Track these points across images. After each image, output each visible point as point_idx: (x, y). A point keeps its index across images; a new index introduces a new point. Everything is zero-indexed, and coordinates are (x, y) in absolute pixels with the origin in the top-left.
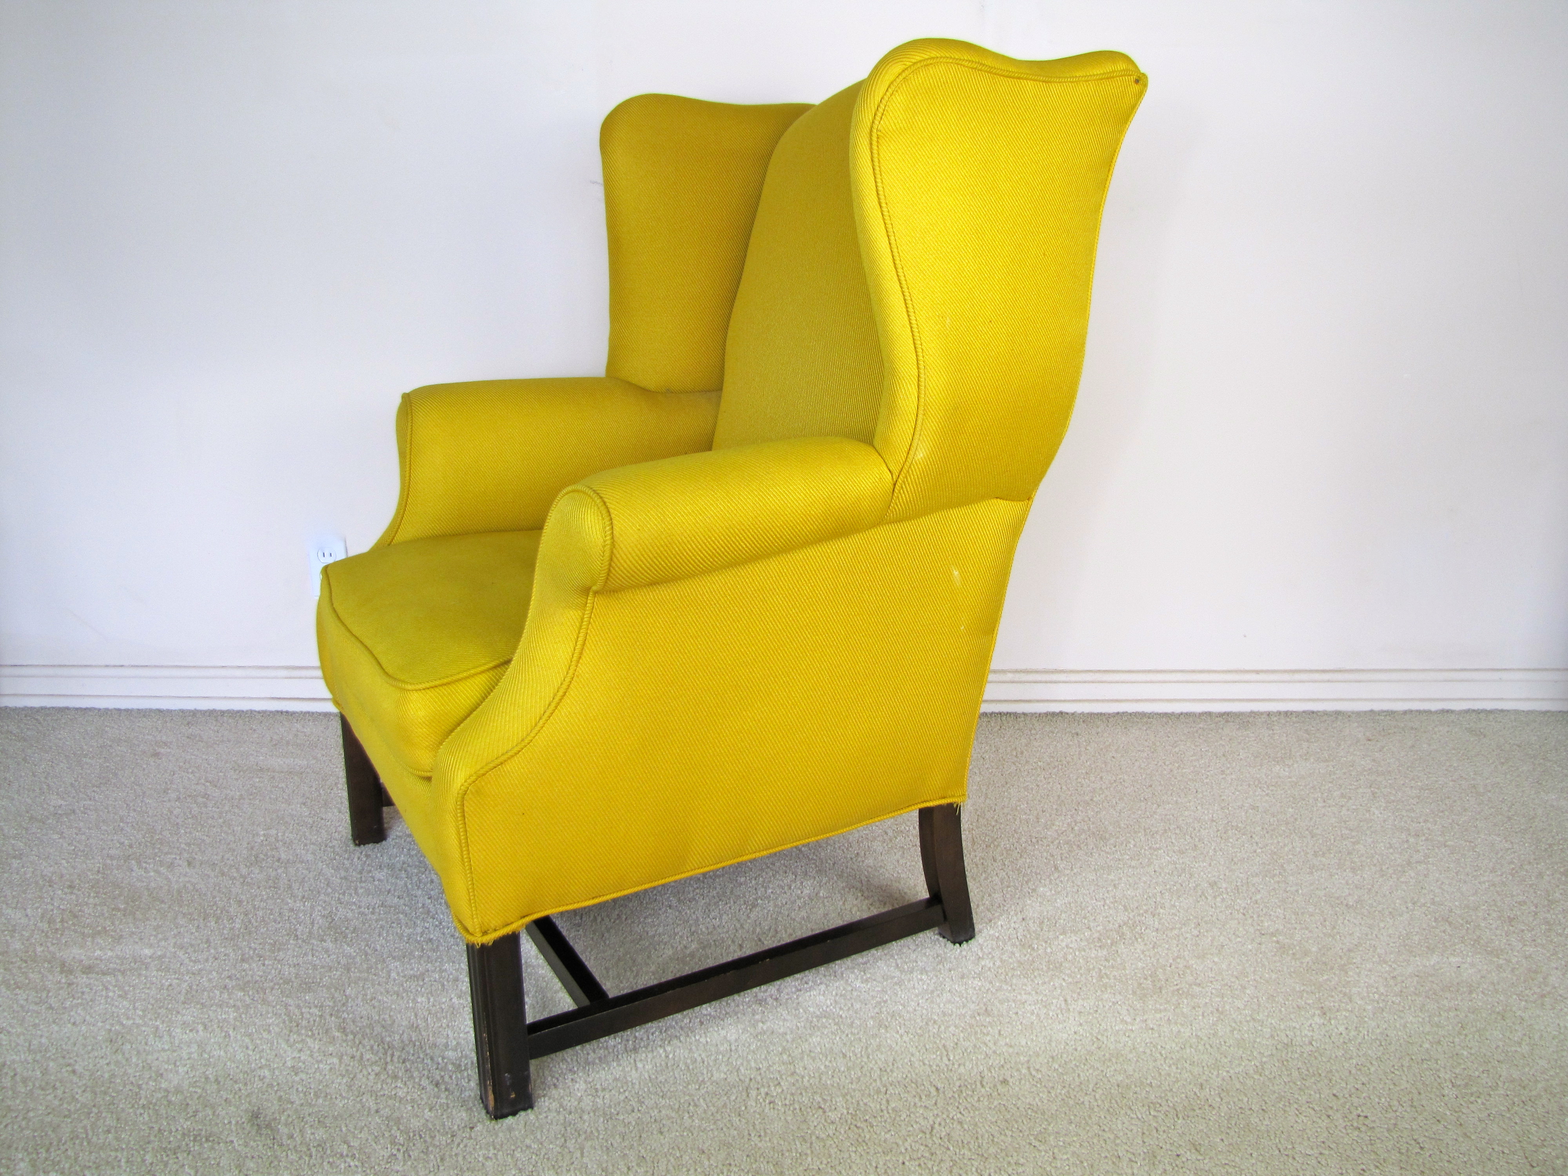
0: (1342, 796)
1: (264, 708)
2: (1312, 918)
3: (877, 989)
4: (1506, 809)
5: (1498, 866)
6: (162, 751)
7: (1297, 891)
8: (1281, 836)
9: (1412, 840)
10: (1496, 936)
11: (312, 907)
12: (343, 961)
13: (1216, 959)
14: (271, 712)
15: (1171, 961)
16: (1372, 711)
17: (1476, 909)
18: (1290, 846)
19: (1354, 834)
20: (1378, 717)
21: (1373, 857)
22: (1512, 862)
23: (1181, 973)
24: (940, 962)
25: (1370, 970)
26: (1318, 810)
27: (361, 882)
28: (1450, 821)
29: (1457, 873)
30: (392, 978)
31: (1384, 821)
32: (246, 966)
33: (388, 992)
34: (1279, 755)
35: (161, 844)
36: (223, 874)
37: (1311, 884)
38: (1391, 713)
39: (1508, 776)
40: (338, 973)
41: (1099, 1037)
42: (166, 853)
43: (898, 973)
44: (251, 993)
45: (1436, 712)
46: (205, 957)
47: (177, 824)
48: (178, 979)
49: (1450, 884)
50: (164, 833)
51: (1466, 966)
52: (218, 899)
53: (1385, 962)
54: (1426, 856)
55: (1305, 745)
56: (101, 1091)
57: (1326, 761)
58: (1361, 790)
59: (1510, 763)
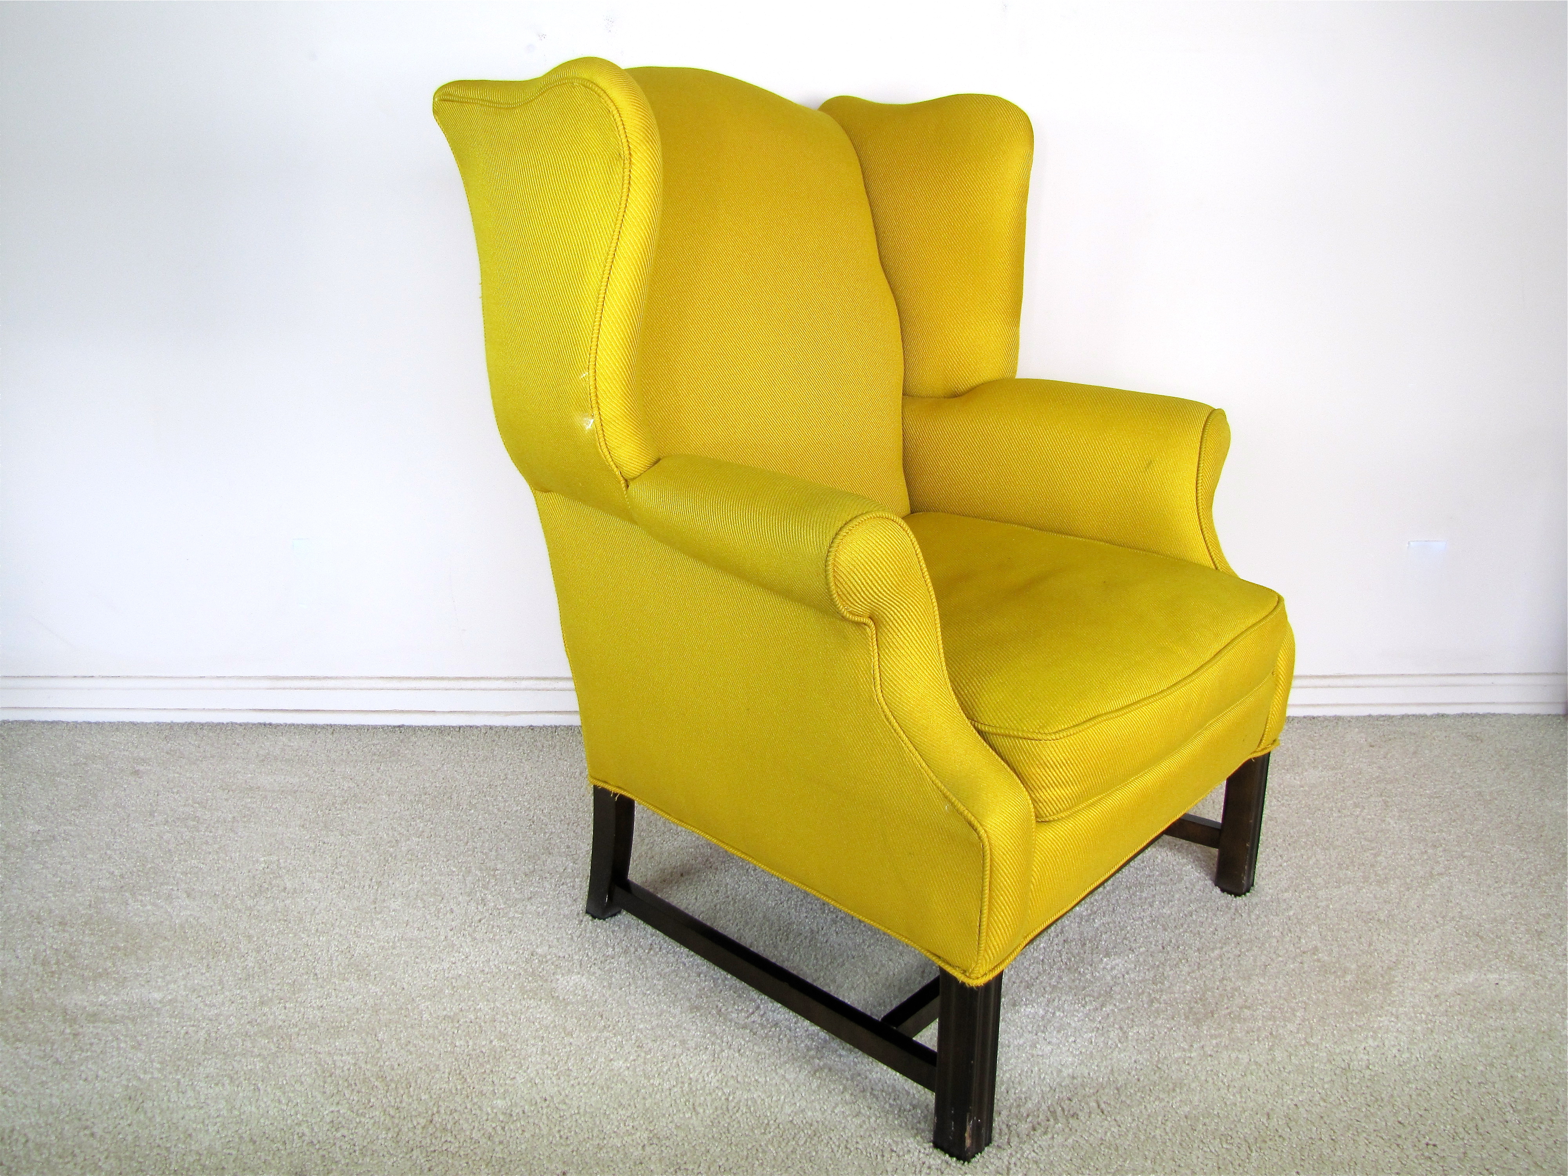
0: (1356, 805)
1: (245, 721)
2: (1348, 935)
4: (1515, 817)
5: (1517, 878)
6: (142, 768)
7: (1328, 906)
8: (1303, 848)
9: (1430, 851)
10: (1528, 950)
11: (329, 942)
12: (371, 1002)
13: (1262, 981)
14: (254, 724)
15: (1218, 983)
16: (1370, 716)
17: (1503, 922)
18: (1314, 860)
19: (1374, 845)
20: (1376, 722)
21: (1396, 869)
22: (1530, 873)
23: (1230, 995)
25: (1412, 989)
26: (1334, 821)
27: (376, 913)
28: (1464, 830)
29: (1479, 885)
30: (424, 1019)
31: (1401, 831)
32: (266, 1009)
33: (423, 1036)
34: (1288, 762)
35: (156, 873)
36: (227, 907)
37: (1340, 899)
38: (1390, 718)
39: (1511, 783)
40: (367, 1016)
41: (1159, 1066)
42: (162, 884)
44: (275, 1040)
45: (1432, 716)
46: (220, 1000)
47: (170, 850)
48: (193, 1026)
49: (1474, 897)
50: (156, 861)
51: (1504, 982)
52: (225, 934)
53: (1426, 981)
54: (1447, 868)
55: (1311, 752)
56: (126, 1157)
57: (1333, 768)
58: (1372, 799)
59: (1511, 770)
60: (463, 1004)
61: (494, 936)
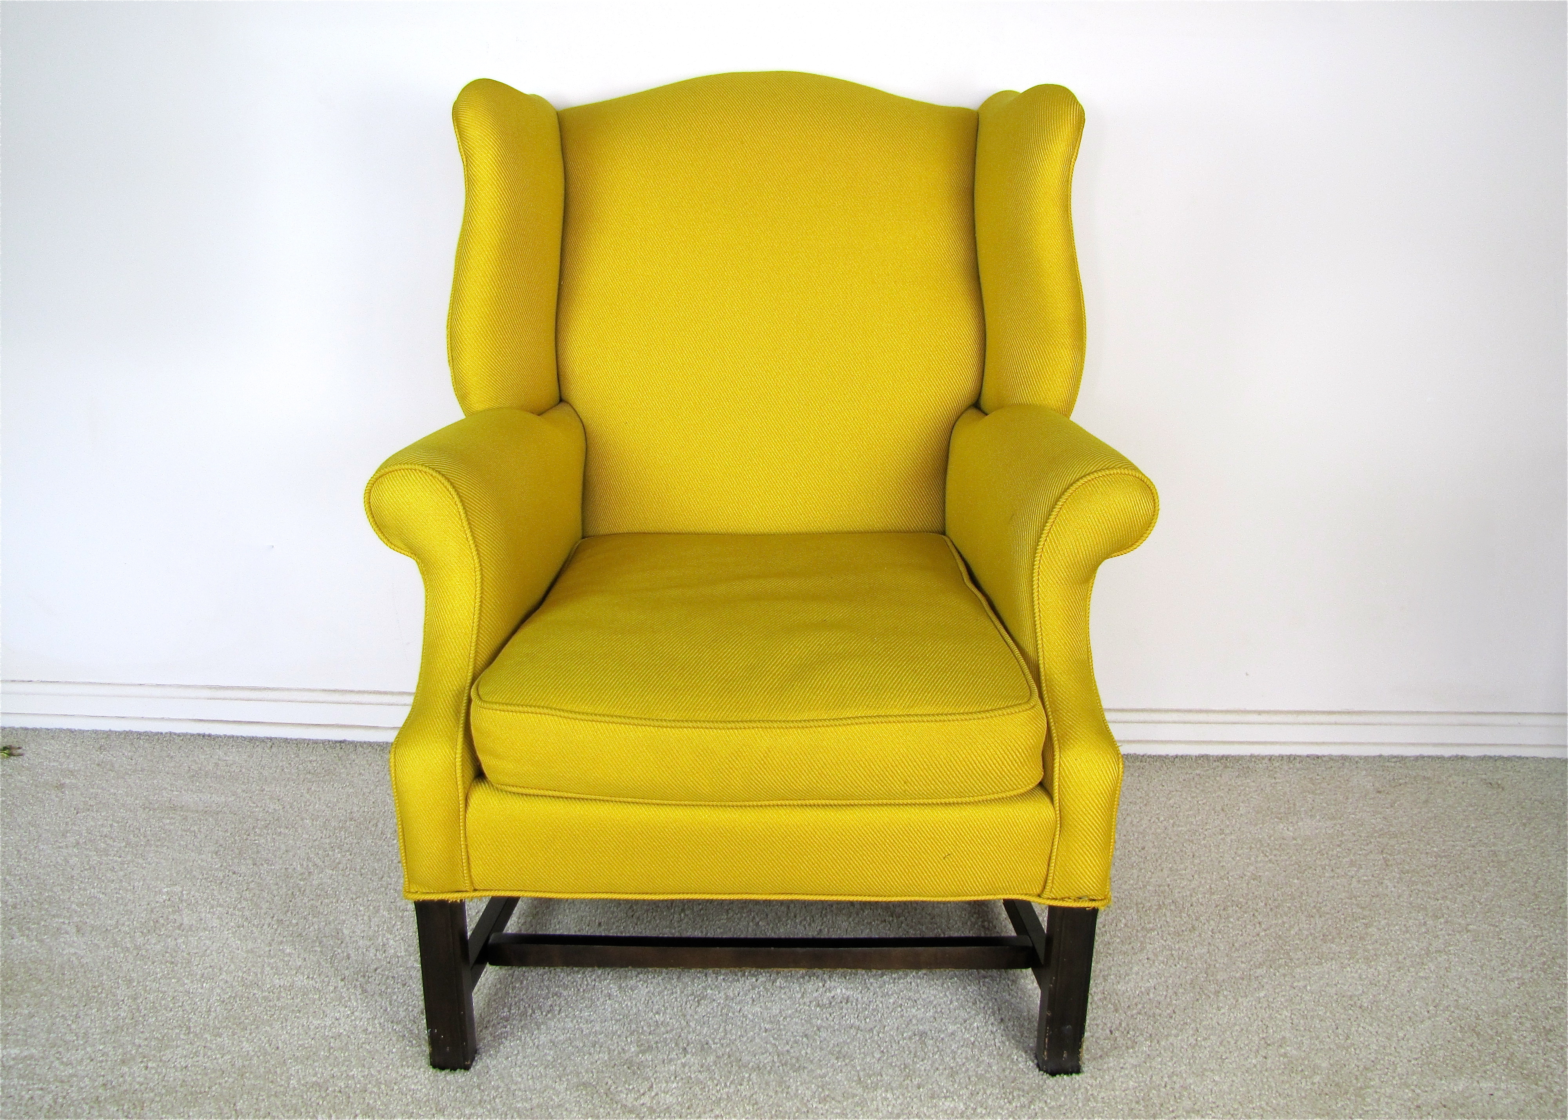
0: (1352, 863)
1: (184, 731)
2: (1323, 1024)
3: (836, 1111)
4: (1532, 884)
5: (1528, 959)
6: (68, 781)
7: (1305, 987)
8: (1286, 915)
9: (1430, 922)
10: (1532, 1053)
11: (212, 989)
12: (239, 1063)
13: (1217, 1078)
14: (192, 735)
15: (1166, 1079)
16: (1380, 756)
17: (1505, 1016)
18: (1296, 929)
19: (1366, 913)
20: (1387, 764)
21: (1388, 944)
22: (1542, 954)
23: (1177, 1095)
24: (907, 1076)
25: (1390, 1097)
26: (1325, 881)
27: (270, 956)
28: (1471, 898)
29: (1481, 967)
30: (291, 1086)
31: (1399, 897)
32: (125, 1069)
33: (284, 1106)
34: (1282, 810)
35: (50, 903)
36: (116, 945)
37: (1320, 979)
38: (1402, 759)
39: (1532, 841)
40: (231, 1080)
42: (54, 916)
43: (860, 1091)
44: (126, 1107)
45: (1450, 758)
46: (79, 1057)
47: (72, 877)
49: (1475, 981)
50: (55, 890)
52: (105, 977)
53: (1408, 1086)
54: (1447, 944)
55: (1310, 797)
57: (1334, 818)
58: (1371, 856)
59: (1533, 825)
60: (335, 1069)
61: (387, 988)
